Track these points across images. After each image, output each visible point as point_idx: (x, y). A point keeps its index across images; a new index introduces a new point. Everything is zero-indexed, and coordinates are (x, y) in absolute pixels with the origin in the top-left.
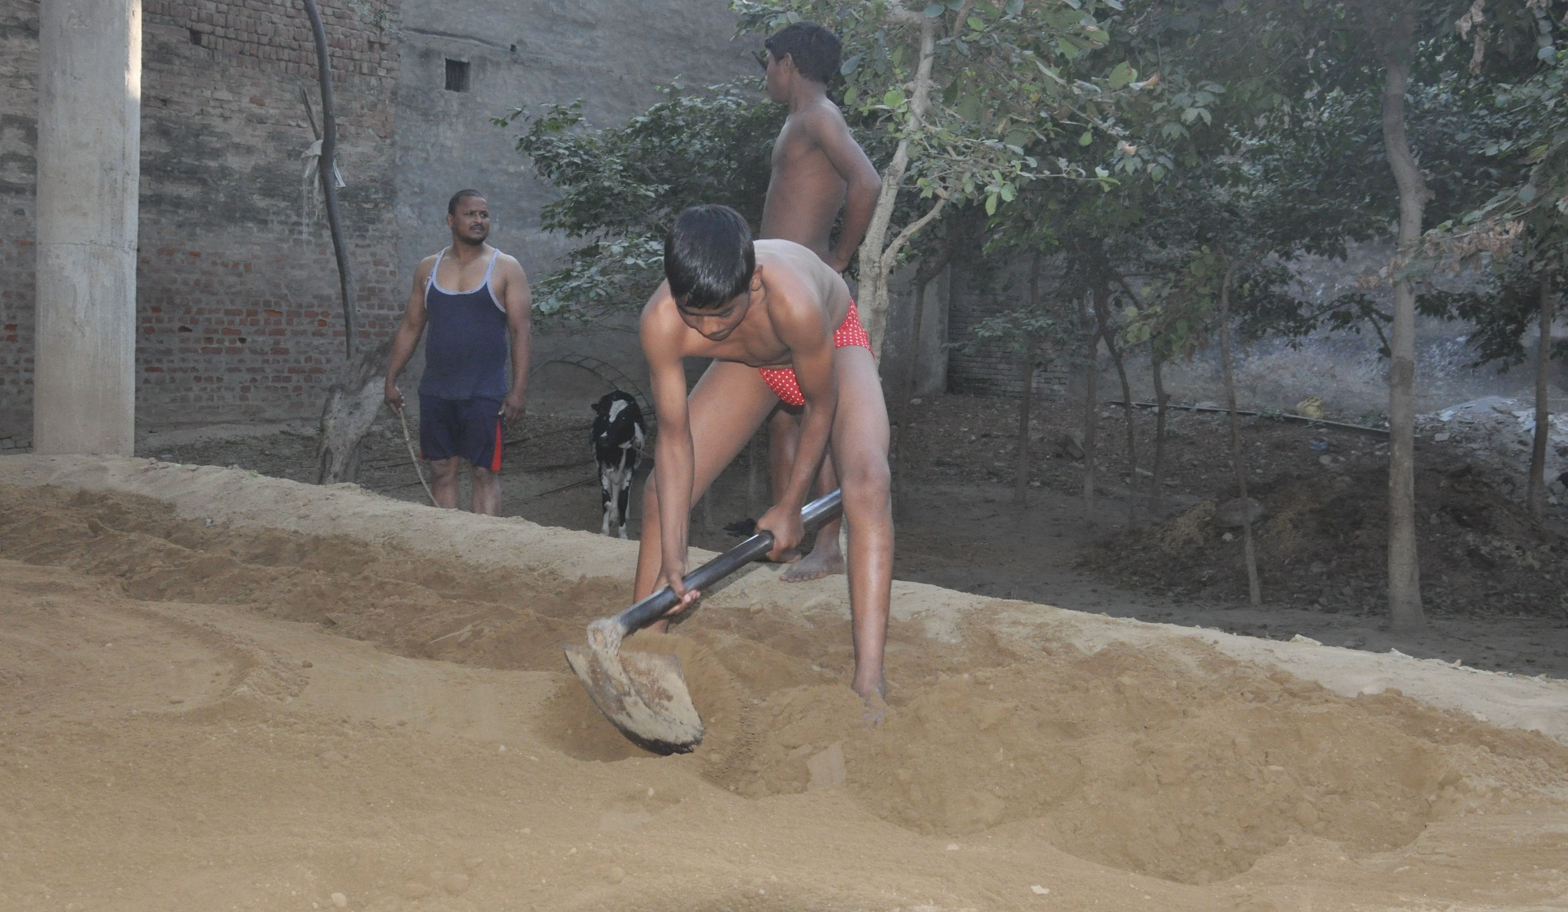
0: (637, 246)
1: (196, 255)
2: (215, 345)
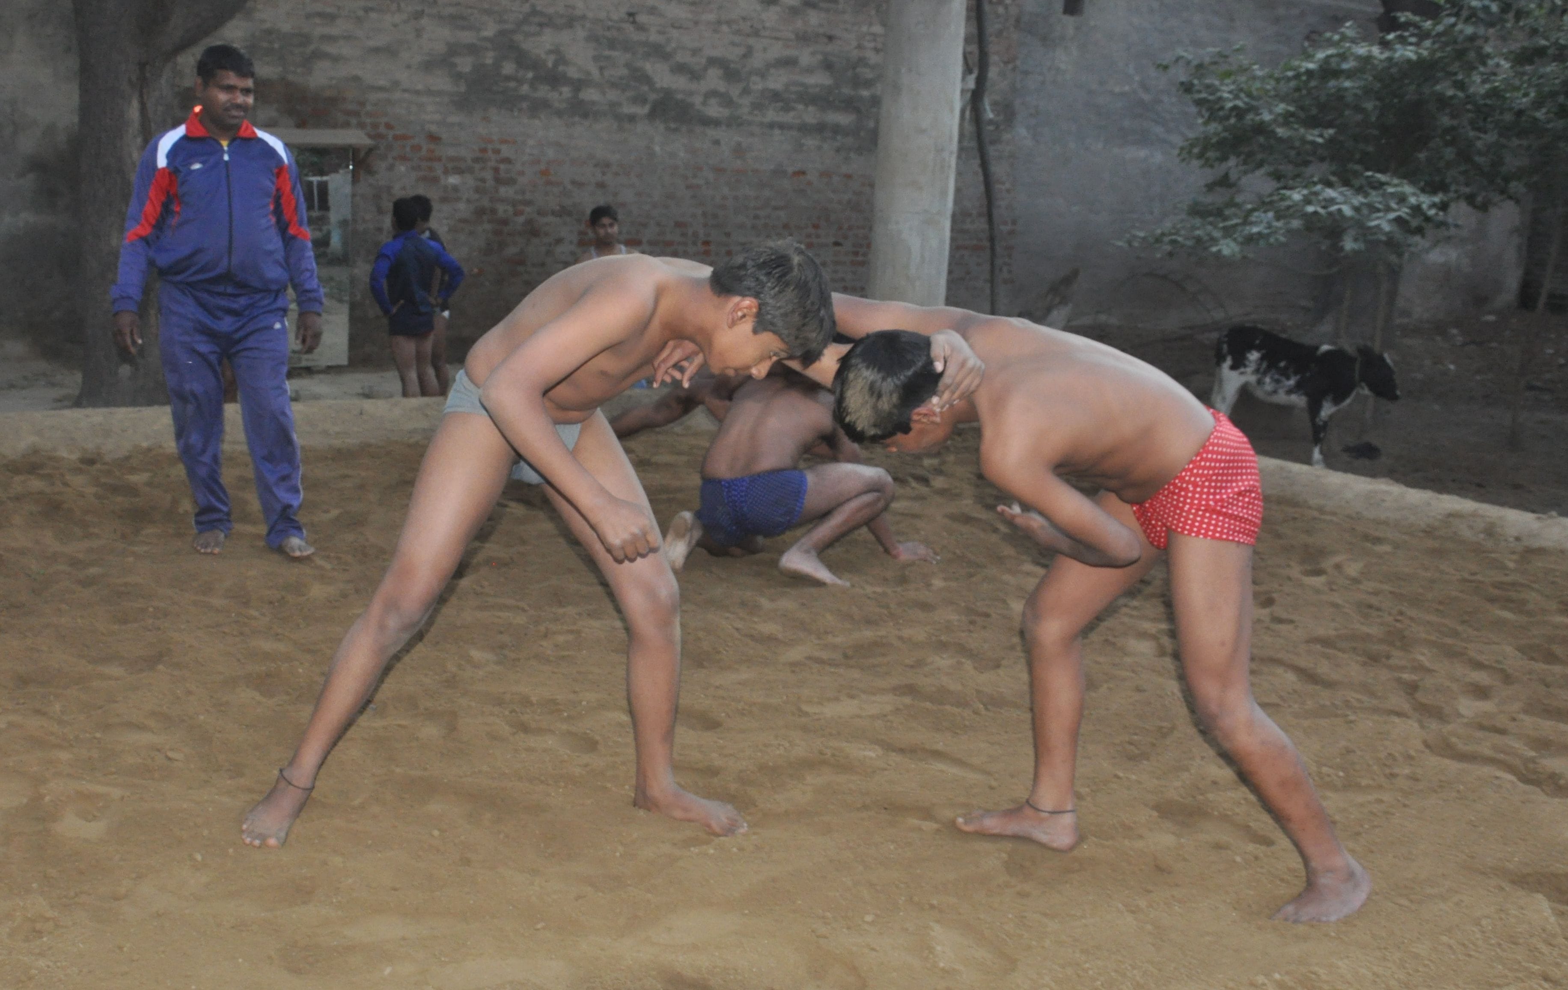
0: (1316, 194)
1: (849, 177)
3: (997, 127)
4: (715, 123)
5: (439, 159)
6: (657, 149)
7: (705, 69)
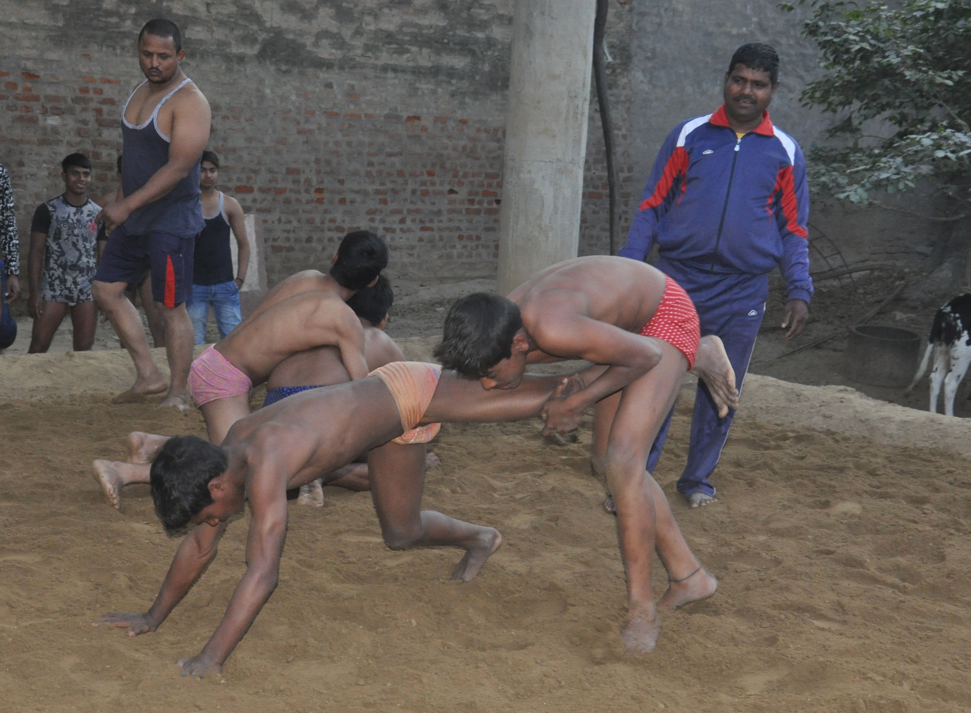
0: (946, 138)
1: (464, 122)
2: (476, 206)
3: (614, 71)
4: (328, 65)
5: (36, 99)
6: (268, 91)
7: (316, 8)
